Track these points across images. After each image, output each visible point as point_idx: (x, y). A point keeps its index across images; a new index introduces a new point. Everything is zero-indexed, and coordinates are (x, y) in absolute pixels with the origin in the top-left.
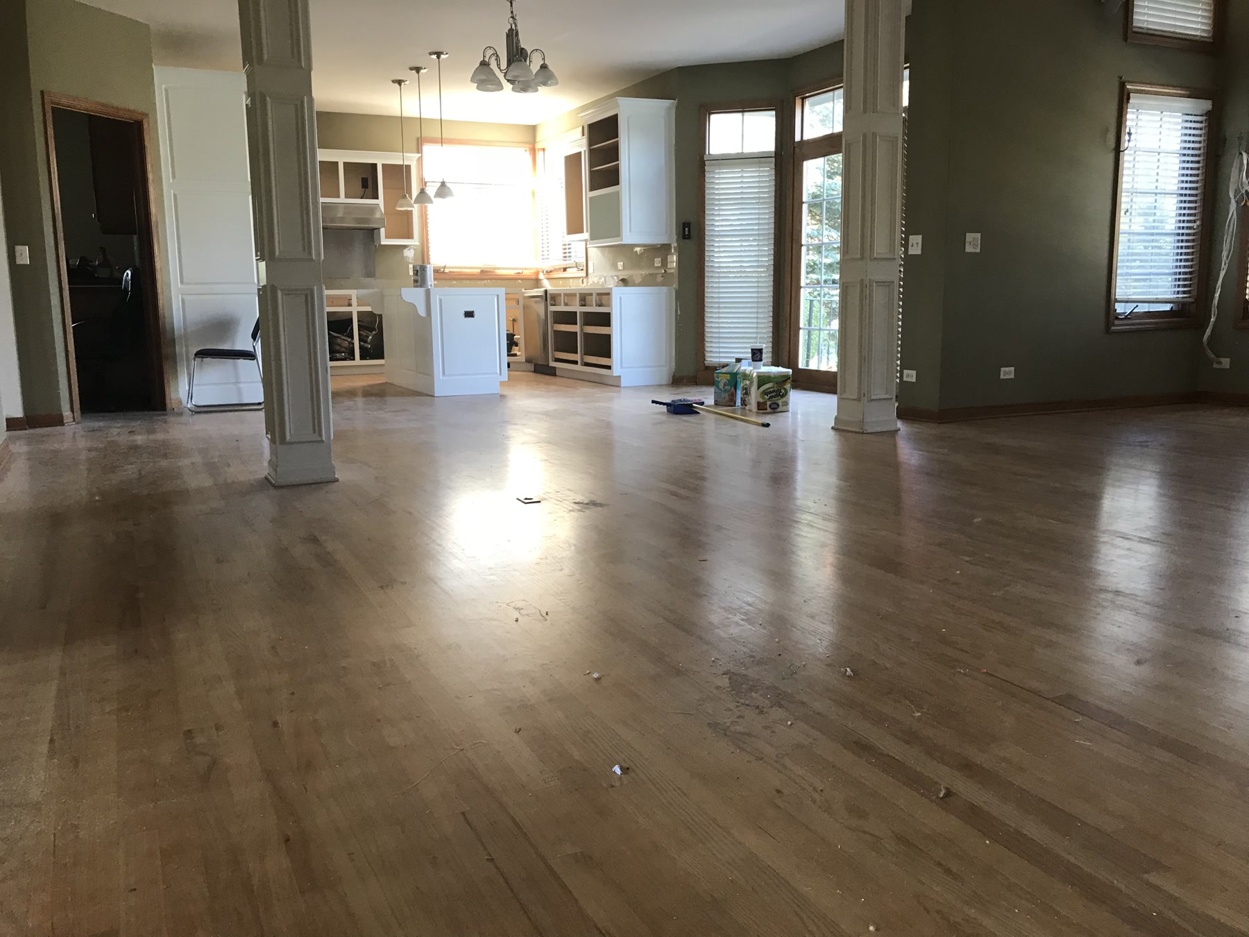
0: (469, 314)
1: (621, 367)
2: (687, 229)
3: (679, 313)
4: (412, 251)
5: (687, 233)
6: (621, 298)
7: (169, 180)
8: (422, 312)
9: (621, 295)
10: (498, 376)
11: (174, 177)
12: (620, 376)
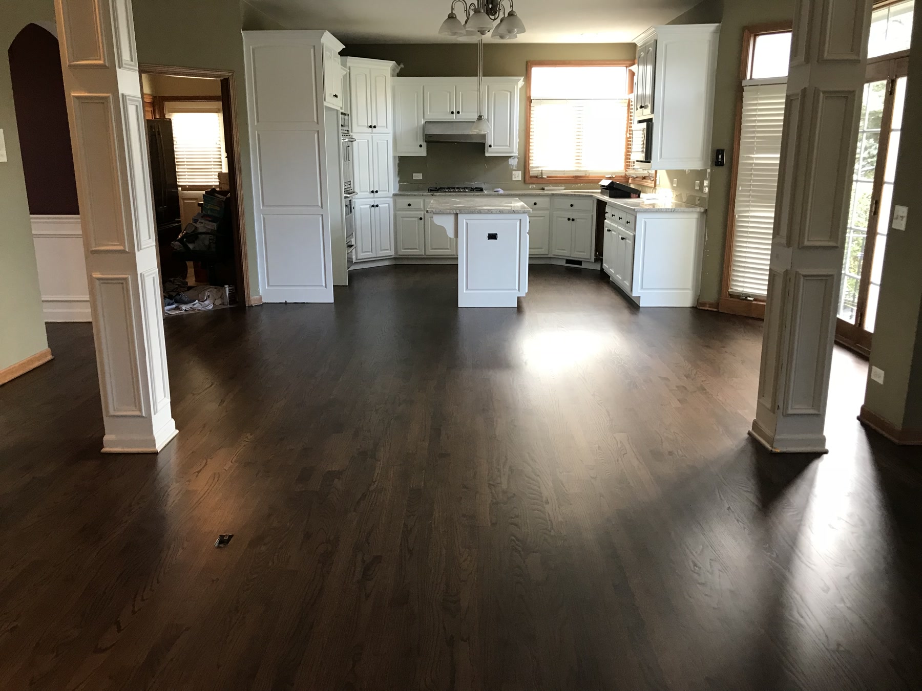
0: (493, 237)
1: (642, 288)
2: (720, 156)
3: (707, 239)
4: (516, 160)
5: (720, 160)
6: (645, 222)
7: (255, 123)
8: (450, 233)
9: (646, 220)
10: (517, 291)
11: (258, 121)
12: (640, 297)
